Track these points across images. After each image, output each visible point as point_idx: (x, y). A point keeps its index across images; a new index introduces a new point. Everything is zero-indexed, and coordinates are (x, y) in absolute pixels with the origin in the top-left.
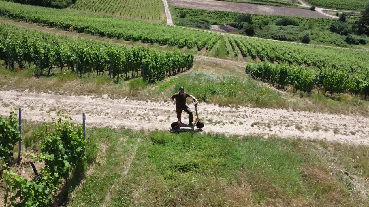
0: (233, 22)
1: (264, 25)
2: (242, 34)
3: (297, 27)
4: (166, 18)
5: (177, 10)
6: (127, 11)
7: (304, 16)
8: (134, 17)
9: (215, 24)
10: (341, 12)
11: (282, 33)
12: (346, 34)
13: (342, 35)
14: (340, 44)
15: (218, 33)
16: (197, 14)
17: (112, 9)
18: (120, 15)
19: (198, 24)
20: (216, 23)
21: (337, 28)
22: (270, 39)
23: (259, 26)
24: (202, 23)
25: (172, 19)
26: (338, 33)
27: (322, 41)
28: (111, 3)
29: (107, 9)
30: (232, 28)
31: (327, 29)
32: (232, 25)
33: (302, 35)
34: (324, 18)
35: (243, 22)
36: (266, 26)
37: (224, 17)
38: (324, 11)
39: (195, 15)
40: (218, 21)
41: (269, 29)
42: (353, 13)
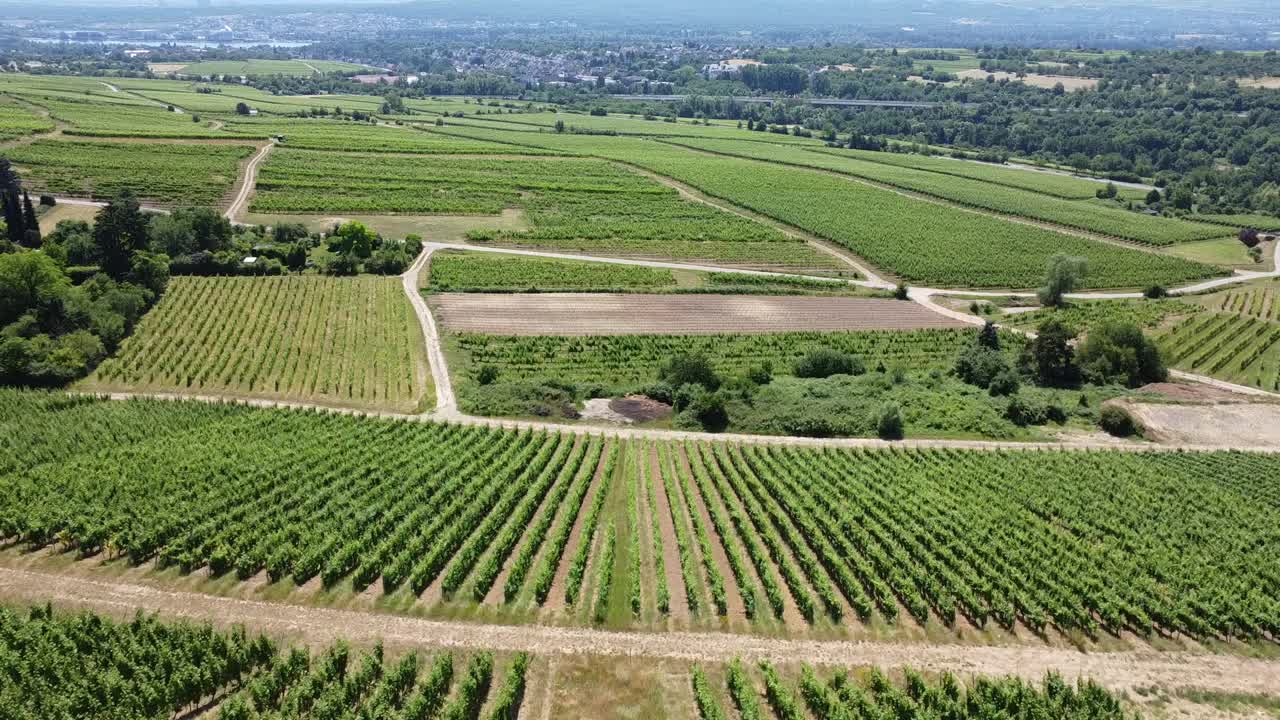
0: (652, 383)
1: (757, 387)
2: (687, 426)
3: (857, 379)
4: (431, 386)
5: (467, 346)
6: (298, 368)
7: (880, 327)
8: (325, 393)
9: (595, 394)
10: (983, 296)
11: (815, 413)
12: (1007, 389)
13: (994, 393)
14: (993, 430)
15: (610, 433)
16: (536, 356)
17: (247, 368)
18: (277, 389)
19: (539, 403)
20: (599, 390)
21: (977, 369)
22: (779, 434)
23: (740, 392)
24: (555, 397)
25: (453, 388)
26: (984, 386)
27: (938, 426)
28: (242, 340)
29: (228, 370)
30: (654, 404)
31: (951, 374)
32: (653, 396)
33: (876, 410)
34: (939, 327)
35: (688, 385)
36: (764, 388)
37: (627, 360)
38: (936, 298)
39: (528, 362)
40: (606, 384)
41: (773, 399)
42: (1019, 299)
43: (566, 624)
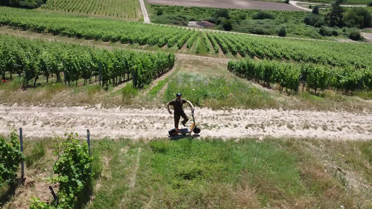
0: (210, 18)
1: (241, 20)
2: (220, 29)
3: (273, 20)
4: (142, 16)
5: (153, 7)
6: (101, 10)
7: (279, 10)
8: (110, 16)
9: (192, 20)
10: (314, 4)
11: (259, 27)
12: (319, 26)
13: (316, 27)
14: (315, 36)
15: (196, 29)
16: (174, 11)
17: (86, 8)
18: (95, 14)
19: (175, 21)
20: (193, 19)
21: (311, 20)
22: (247, 33)
23: (236, 21)
24: (180, 20)
25: (149, 17)
26: (313, 25)
27: (297, 34)
28: (84, 2)
29: (80, 8)
30: (210, 23)
31: (302, 22)
32: (210, 21)
33: (278, 28)
34: (298, 11)
35: (220, 17)
36: (243, 21)
37: (201, 13)
38: (297, 4)
39: (172, 12)
40: (195, 17)
41: (246, 24)
42: (325, 5)
43: (187, 53)
